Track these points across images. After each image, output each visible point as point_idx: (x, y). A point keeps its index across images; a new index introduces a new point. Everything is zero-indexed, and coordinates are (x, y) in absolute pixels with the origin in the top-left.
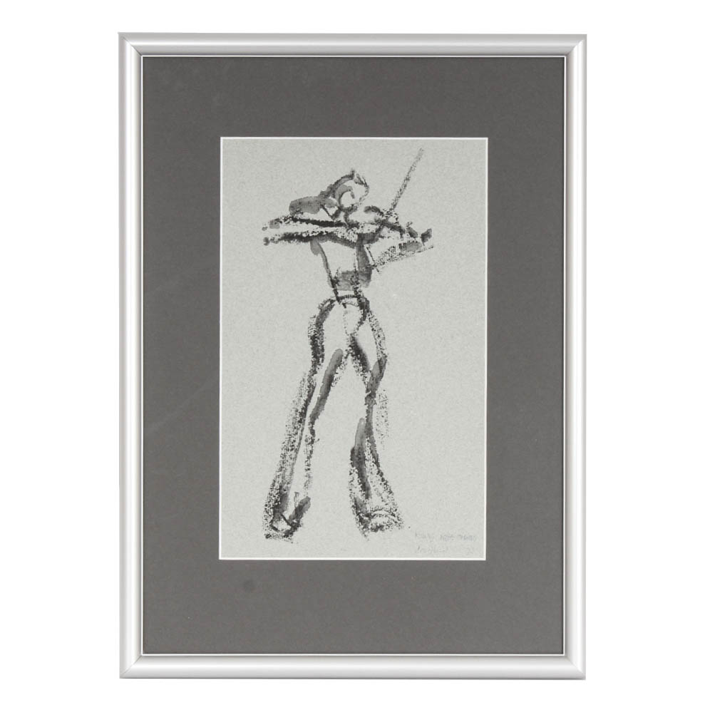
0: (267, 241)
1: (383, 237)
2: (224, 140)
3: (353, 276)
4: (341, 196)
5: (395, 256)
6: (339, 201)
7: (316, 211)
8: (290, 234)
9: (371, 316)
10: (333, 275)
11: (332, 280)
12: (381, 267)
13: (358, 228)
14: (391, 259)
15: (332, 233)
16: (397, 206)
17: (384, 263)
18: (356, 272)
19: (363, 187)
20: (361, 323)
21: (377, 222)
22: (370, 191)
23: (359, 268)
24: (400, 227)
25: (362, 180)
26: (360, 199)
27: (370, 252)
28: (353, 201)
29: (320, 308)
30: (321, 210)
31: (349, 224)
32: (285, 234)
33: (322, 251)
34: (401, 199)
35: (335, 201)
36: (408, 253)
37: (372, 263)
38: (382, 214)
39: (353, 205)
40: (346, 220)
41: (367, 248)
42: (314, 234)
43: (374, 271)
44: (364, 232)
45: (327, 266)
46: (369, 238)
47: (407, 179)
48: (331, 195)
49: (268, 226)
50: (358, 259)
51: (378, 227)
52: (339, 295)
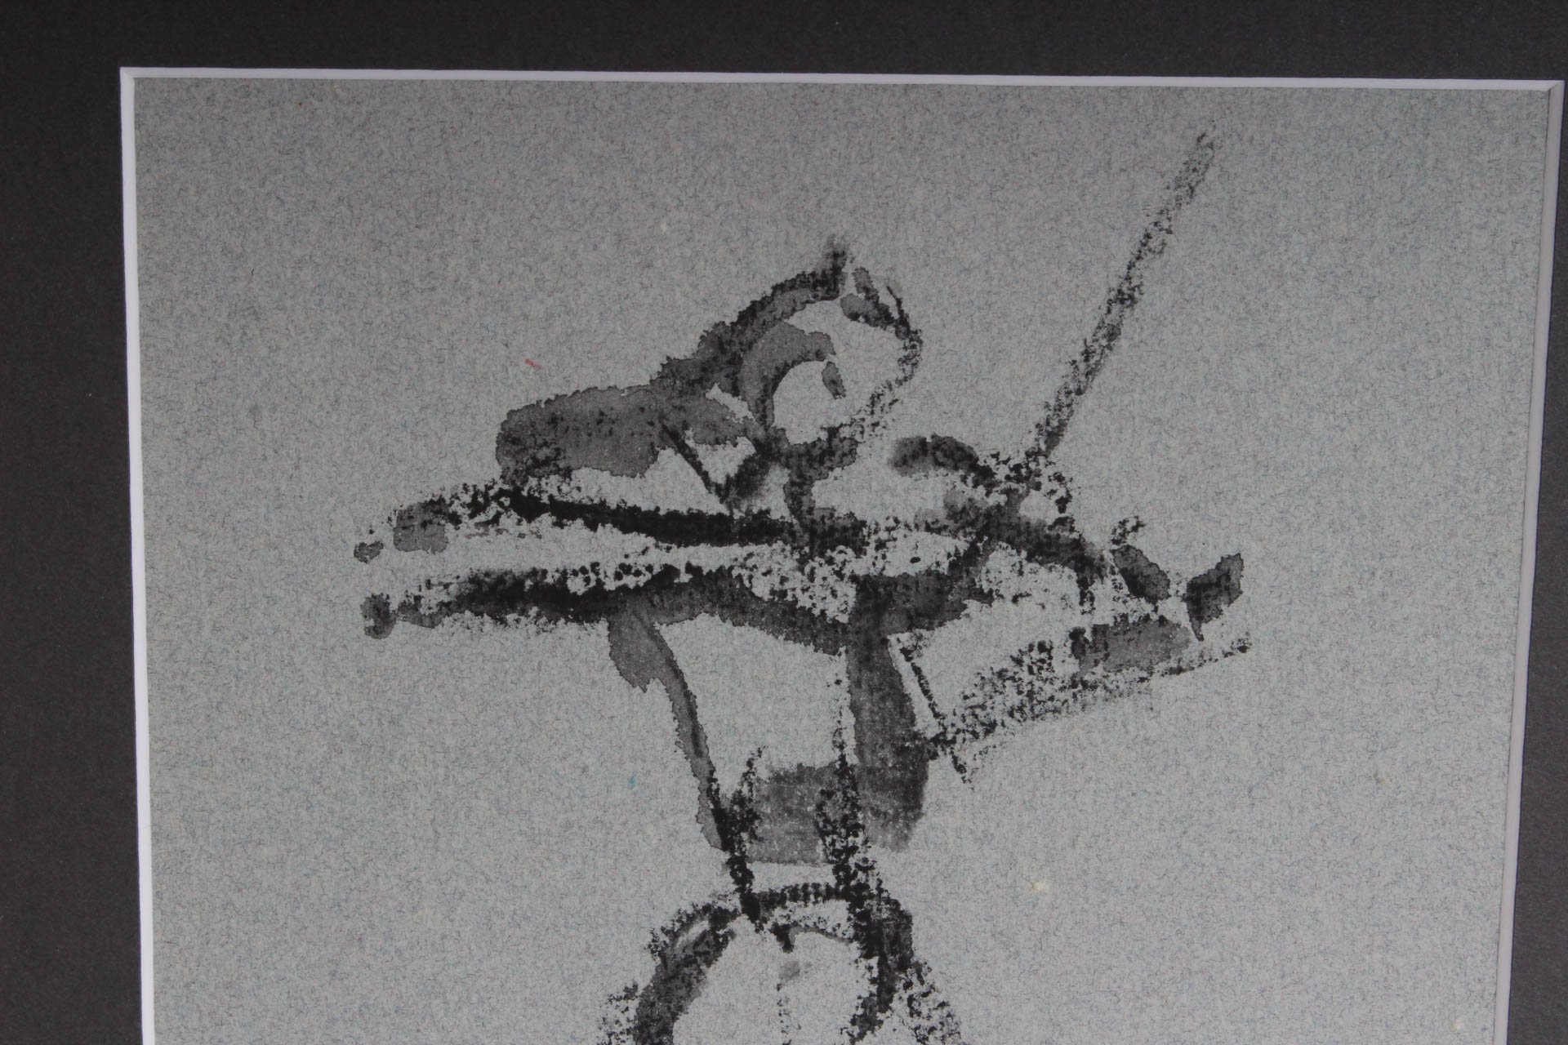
0: (380, 616)
1: (987, 597)
2: (139, 81)
3: (828, 794)
4: (771, 385)
5: (1048, 689)
6: (763, 409)
7: (640, 464)
8: (501, 579)
9: (917, 989)
10: (729, 783)
11: (719, 814)
12: (978, 746)
13: (859, 552)
14: (1029, 708)
15: (723, 573)
16: (1067, 435)
17: (990, 728)
18: (843, 770)
19: (887, 342)
20: (866, 1021)
21: (959, 517)
22: (927, 355)
23: (859, 752)
24: (1078, 544)
25: (886, 299)
26: (875, 399)
27: (917, 670)
28: (837, 412)
29: (654, 948)
30: (669, 458)
31: (810, 529)
32: (474, 580)
33: (671, 663)
34: (1088, 401)
35: (740, 409)
36: (1119, 680)
37: (926, 725)
38: (984, 476)
39: (833, 432)
40: (795, 511)
41: (906, 652)
42: (630, 581)
43: (939, 771)
44: (890, 572)
45: (694, 740)
46: (915, 601)
47: (1125, 298)
48: (721, 376)
49: (385, 535)
50: (855, 709)
51: (962, 544)
52: (759, 886)
